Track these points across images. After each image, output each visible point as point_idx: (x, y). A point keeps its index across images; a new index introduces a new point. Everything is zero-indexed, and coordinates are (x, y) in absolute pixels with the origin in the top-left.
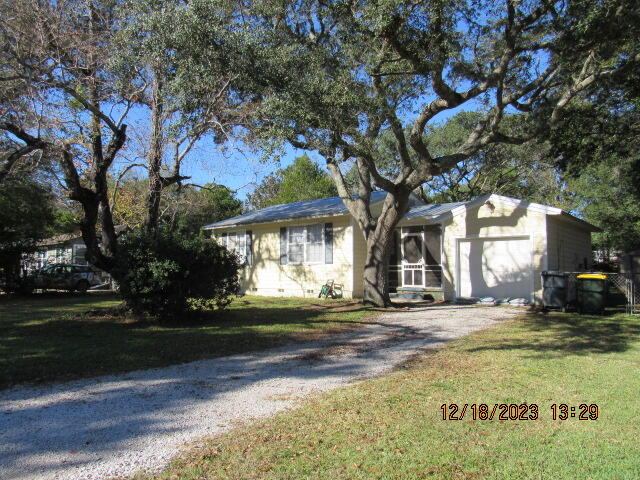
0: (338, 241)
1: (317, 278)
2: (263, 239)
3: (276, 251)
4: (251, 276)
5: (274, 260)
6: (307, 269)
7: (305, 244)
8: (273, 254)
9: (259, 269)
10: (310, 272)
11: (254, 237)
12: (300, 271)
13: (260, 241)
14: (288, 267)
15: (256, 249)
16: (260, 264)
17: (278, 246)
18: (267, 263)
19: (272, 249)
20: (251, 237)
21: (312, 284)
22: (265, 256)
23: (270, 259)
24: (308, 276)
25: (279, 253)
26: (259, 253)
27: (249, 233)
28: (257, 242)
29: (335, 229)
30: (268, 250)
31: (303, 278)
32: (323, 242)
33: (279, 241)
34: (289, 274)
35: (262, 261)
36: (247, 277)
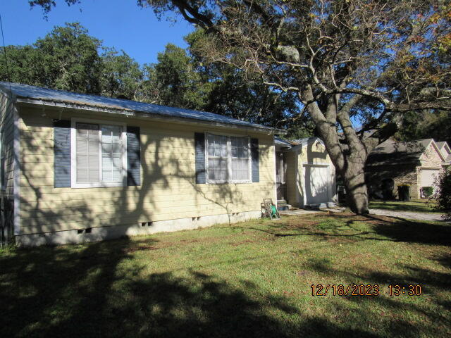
0: (263, 158)
1: (244, 198)
2: (164, 143)
3: (188, 165)
4: (140, 204)
5: (186, 177)
6: (233, 189)
7: (230, 158)
8: (184, 168)
9: (157, 191)
10: (236, 192)
11: (144, 139)
12: (224, 191)
13: (158, 146)
14: (207, 188)
15: (150, 158)
16: (160, 182)
17: (192, 158)
18: (173, 182)
19: (181, 160)
20: (139, 138)
21: (240, 205)
22: (168, 170)
23: (179, 175)
24: (234, 196)
25: (193, 167)
26: (155, 165)
27: (134, 130)
28: (152, 148)
29: (260, 146)
30: (174, 161)
31: (228, 199)
32: (250, 158)
33: (193, 150)
34: (210, 195)
35: (164, 177)
36: (132, 205)
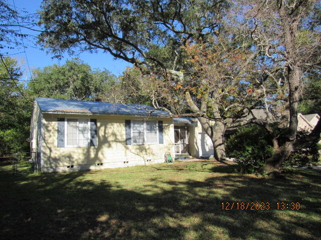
0: (166, 131)
1: (154, 153)
2: (109, 126)
3: (121, 136)
4: (96, 155)
5: (120, 142)
6: (147, 147)
7: (145, 132)
8: (119, 138)
9: (105, 149)
10: (149, 149)
11: (99, 124)
12: (142, 148)
13: (106, 128)
14: (132, 147)
15: (101, 133)
16: (107, 145)
17: (124, 132)
18: (114, 144)
19: (118, 134)
20: (96, 124)
21: (151, 156)
22: (111, 139)
23: (116, 141)
24: (148, 151)
25: (124, 137)
26: (104, 136)
27: (94, 121)
28: (103, 128)
29: (164, 125)
30: (114, 134)
31: (144, 152)
32: (158, 131)
33: (124, 128)
34: (133, 151)
35: (109, 142)
36: (92, 155)
